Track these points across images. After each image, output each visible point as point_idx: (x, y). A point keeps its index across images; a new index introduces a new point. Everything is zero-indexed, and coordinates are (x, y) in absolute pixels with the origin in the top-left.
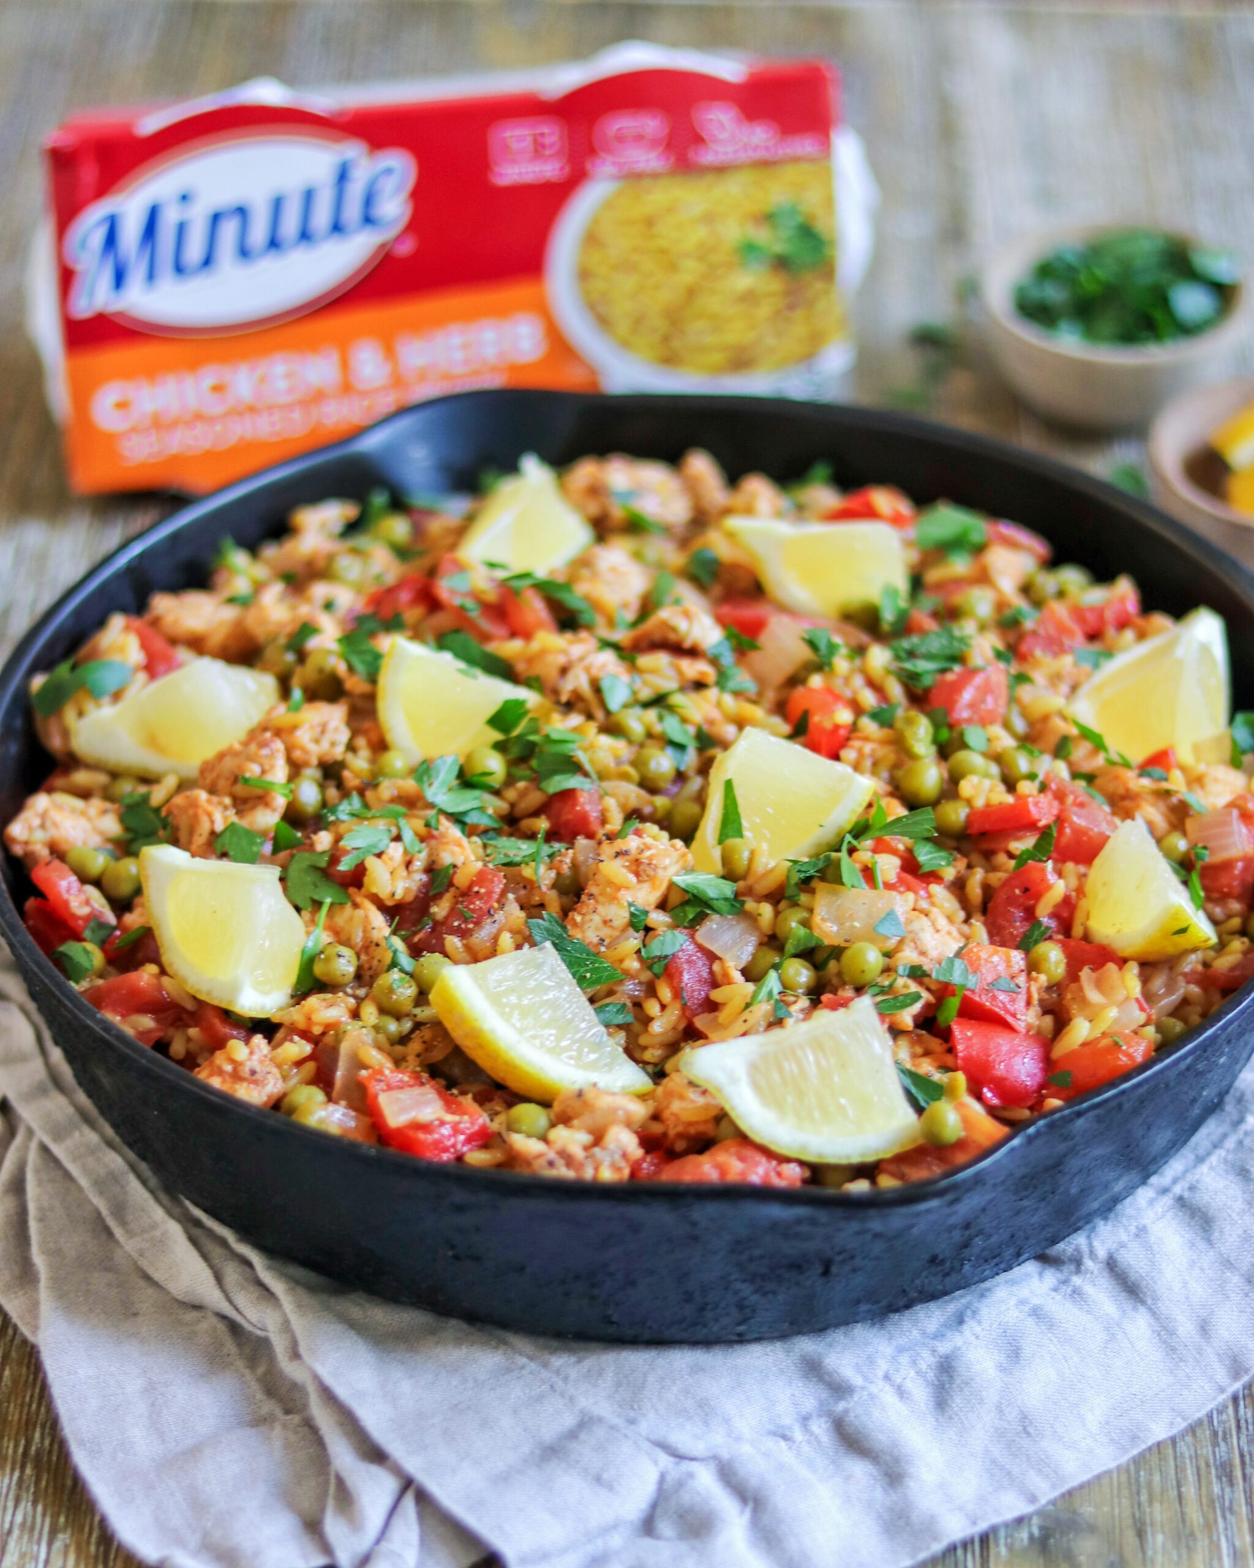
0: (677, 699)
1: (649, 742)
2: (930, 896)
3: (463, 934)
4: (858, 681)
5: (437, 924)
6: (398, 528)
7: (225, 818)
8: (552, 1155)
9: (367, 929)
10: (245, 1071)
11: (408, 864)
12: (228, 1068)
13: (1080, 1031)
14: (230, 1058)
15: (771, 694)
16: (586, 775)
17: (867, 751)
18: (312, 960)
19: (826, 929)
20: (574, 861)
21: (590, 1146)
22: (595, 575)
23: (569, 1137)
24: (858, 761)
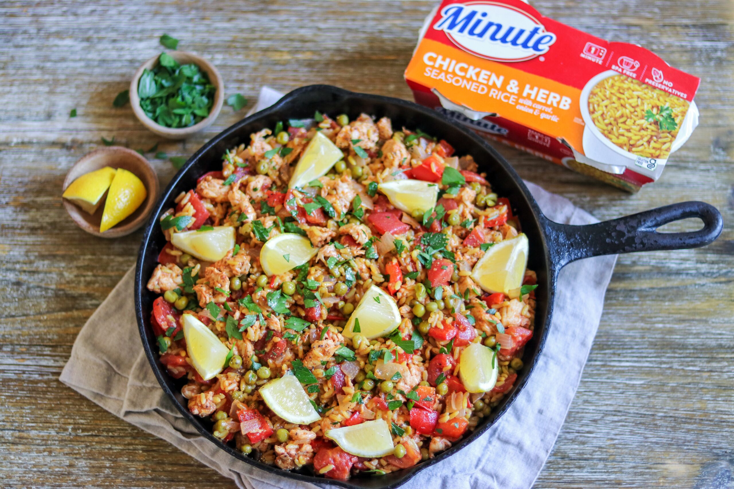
0: (352, 263)
1: (341, 278)
2: (412, 359)
3: (272, 358)
4: (408, 260)
5: (266, 353)
6: (284, 137)
7: (210, 298)
8: (286, 454)
9: (246, 351)
10: (205, 407)
11: (260, 327)
12: (200, 405)
13: (446, 418)
14: (200, 402)
15: (382, 257)
16: (318, 300)
17: (405, 294)
18: (229, 360)
19: (378, 374)
20: (309, 336)
21: (298, 450)
22: (337, 193)
23: (292, 447)
24: (402, 297)
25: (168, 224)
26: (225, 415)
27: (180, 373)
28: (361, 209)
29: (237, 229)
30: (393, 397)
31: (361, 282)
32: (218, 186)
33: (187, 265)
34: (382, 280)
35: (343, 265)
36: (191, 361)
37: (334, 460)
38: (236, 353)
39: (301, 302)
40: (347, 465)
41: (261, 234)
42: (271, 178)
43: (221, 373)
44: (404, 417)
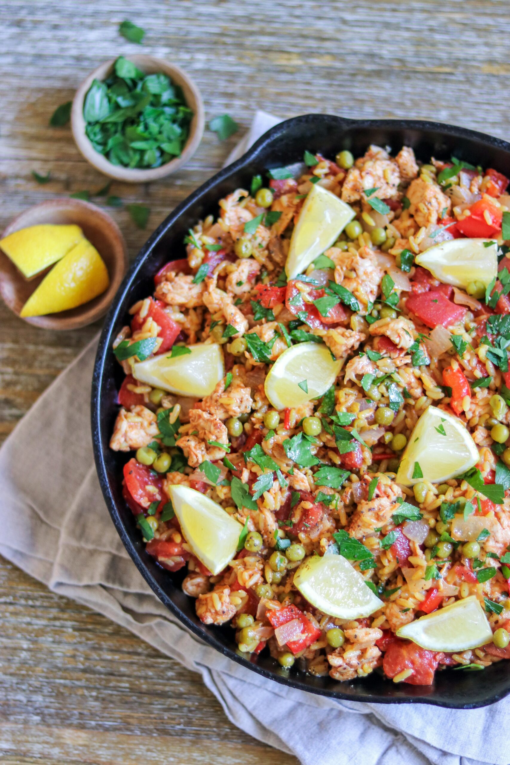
0: (396, 377)
1: (383, 400)
3: (305, 532)
4: (474, 362)
5: (294, 525)
6: (266, 196)
7: (203, 456)
8: (345, 666)
9: (266, 525)
10: (221, 613)
11: (281, 489)
12: (213, 610)
14: (213, 606)
15: (436, 361)
16: (356, 440)
17: (477, 413)
18: (244, 539)
19: (457, 535)
20: (352, 494)
21: (360, 657)
22: (357, 276)
23: (352, 655)
24: (473, 417)
25: (126, 352)
26: (250, 619)
27: (177, 564)
28: (395, 294)
29: (223, 347)
30: (481, 564)
31: (412, 402)
32: (186, 287)
33: (160, 405)
34: (441, 395)
35: (382, 382)
36: (191, 547)
37: (413, 662)
38: (252, 528)
39: (332, 444)
40: (431, 666)
41: (260, 352)
42: (258, 261)
43: (235, 558)
44: (501, 587)
